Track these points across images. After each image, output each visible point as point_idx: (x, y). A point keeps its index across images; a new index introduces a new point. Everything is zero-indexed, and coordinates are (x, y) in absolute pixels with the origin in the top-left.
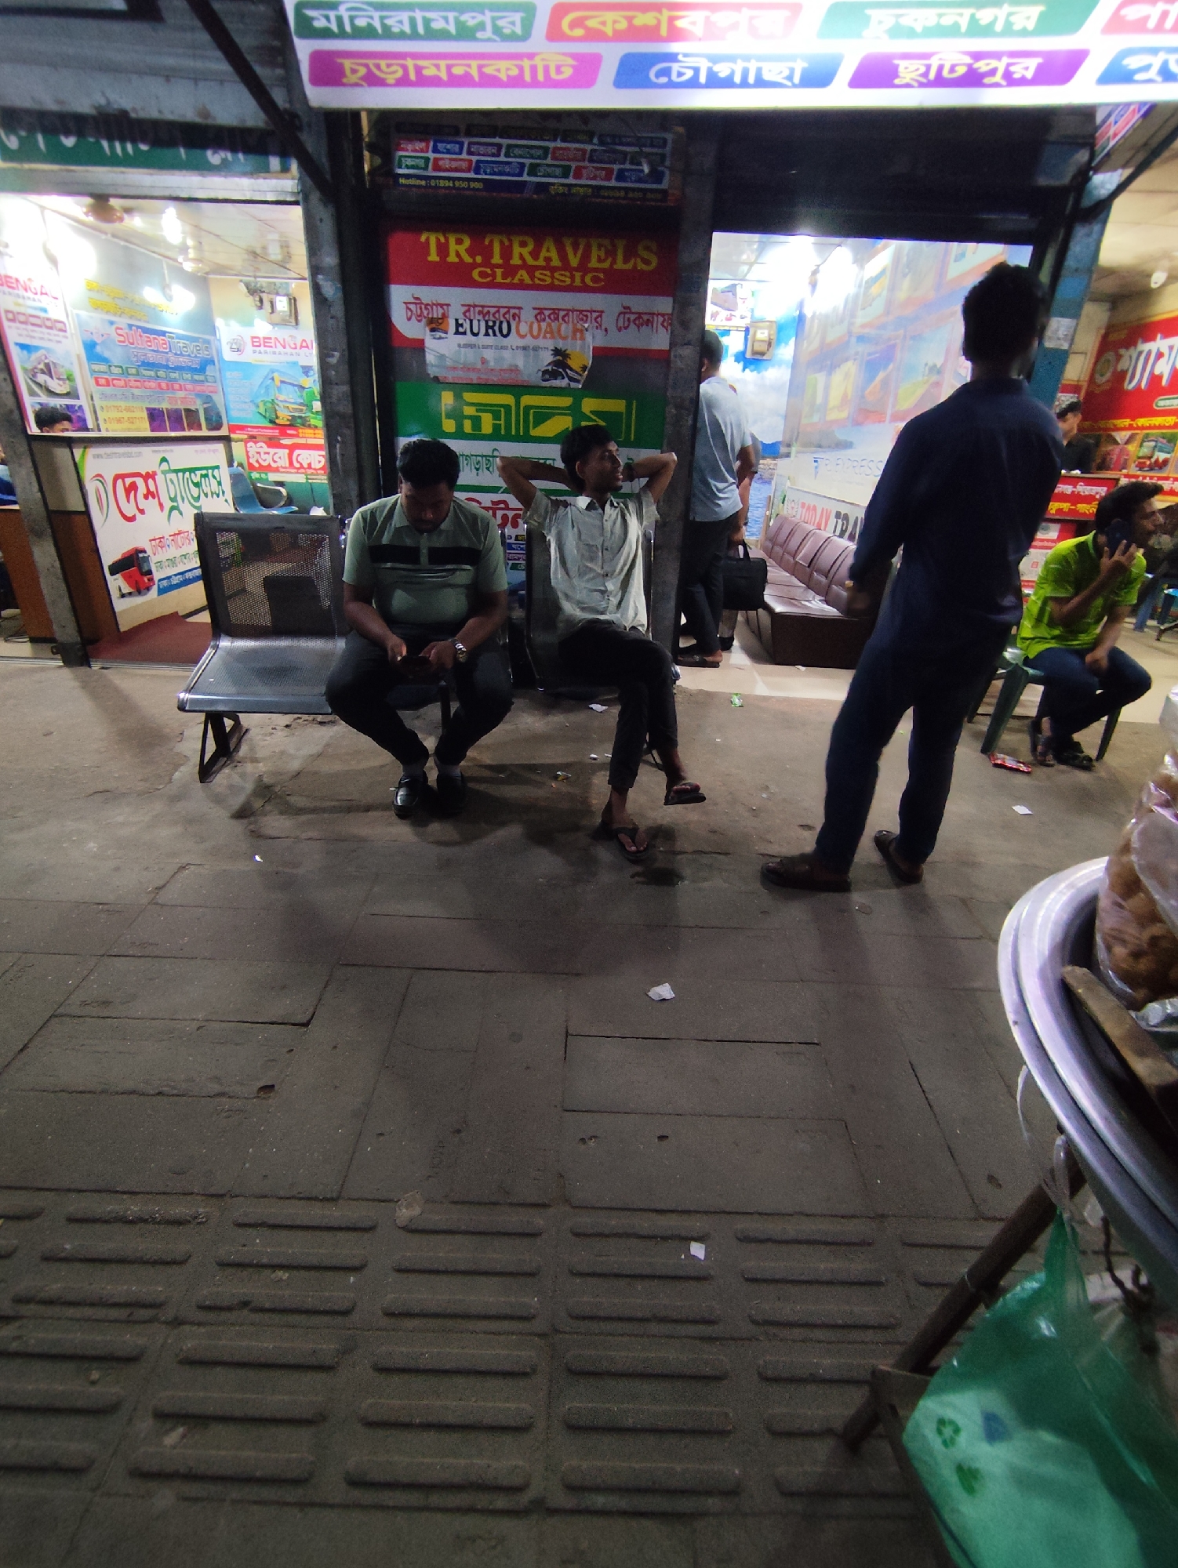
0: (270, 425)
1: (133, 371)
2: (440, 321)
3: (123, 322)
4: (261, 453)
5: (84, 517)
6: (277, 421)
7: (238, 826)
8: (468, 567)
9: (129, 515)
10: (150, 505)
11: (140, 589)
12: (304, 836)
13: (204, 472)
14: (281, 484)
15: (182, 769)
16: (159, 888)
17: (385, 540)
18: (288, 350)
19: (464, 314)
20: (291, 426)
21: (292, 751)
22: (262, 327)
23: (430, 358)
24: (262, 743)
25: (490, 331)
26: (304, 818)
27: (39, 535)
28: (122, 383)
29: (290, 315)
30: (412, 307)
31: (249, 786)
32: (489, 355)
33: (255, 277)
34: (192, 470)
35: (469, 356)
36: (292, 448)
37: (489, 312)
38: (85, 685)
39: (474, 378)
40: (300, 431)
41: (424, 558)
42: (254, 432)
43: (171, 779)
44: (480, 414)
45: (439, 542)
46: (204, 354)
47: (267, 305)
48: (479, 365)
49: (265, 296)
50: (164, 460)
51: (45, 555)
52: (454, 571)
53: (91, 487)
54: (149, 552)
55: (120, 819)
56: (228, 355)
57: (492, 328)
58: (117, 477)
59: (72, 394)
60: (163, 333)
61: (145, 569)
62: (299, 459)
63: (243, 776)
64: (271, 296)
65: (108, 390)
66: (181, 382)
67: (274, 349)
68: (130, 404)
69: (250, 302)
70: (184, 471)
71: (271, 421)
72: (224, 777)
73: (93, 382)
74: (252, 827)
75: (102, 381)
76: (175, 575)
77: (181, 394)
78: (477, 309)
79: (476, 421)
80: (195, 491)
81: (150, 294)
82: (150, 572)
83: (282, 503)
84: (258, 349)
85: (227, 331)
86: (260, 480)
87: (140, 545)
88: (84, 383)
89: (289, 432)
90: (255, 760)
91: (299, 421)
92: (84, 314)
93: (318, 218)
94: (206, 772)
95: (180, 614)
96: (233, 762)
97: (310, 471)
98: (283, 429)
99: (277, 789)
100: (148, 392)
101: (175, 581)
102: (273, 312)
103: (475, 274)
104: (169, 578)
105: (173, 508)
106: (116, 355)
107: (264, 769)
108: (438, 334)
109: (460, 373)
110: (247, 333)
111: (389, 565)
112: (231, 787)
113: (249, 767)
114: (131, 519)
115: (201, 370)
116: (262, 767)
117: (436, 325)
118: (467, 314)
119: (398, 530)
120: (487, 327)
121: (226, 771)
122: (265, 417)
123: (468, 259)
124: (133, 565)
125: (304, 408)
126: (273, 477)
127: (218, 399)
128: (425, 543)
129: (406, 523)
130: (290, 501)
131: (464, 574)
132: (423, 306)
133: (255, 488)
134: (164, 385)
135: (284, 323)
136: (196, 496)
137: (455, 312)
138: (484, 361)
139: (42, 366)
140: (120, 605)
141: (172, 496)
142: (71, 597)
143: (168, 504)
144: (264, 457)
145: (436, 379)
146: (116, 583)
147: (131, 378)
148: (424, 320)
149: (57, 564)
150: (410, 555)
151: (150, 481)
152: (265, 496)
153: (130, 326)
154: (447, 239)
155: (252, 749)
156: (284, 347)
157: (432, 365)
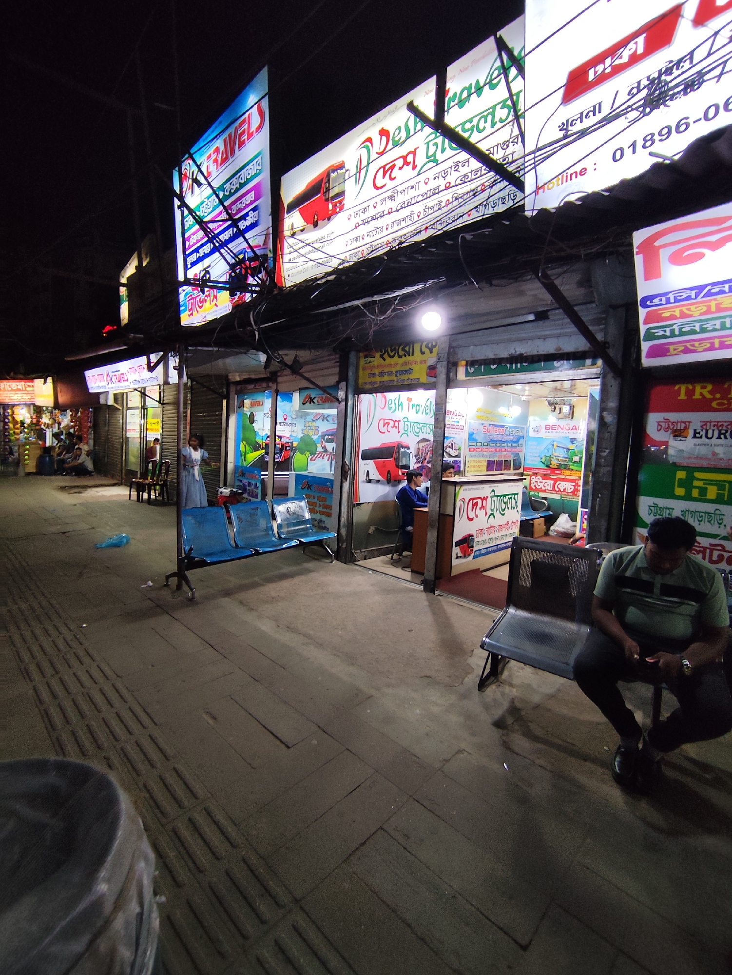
0: (546, 468)
1: (486, 444)
2: (682, 431)
3: (487, 423)
4: (538, 482)
5: (452, 517)
6: (551, 466)
7: (496, 733)
8: (694, 603)
9: (471, 517)
10: (481, 513)
11: (465, 555)
12: (537, 761)
13: (510, 496)
14: (545, 499)
15: (469, 676)
16: (447, 761)
17: (628, 574)
18: (564, 430)
19: (702, 427)
20: (557, 469)
21: (535, 687)
22: (552, 419)
23: (671, 451)
24: (517, 674)
25: (722, 436)
26: (539, 746)
27: (433, 527)
28: (480, 450)
29: (569, 414)
30: (663, 424)
31: (506, 705)
32: (718, 450)
33: (554, 398)
34: (505, 496)
35: (704, 451)
36: (556, 481)
37: (722, 425)
38: (431, 605)
39: (705, 464)
40: (563, 471)
41: (657, 590)
42: (537, 471)
43: (463, 681)
44: (707, 486)
45: (670, 581)
46: (520, 434)
47: (557, 410)
48: (710, 456)
49: (557, 406)
50: (493, 491)
51: (432, 536)
52: (681, 604)
53: (458, 504)
54: (475, 536)
55: (433, 699)
56: (532, 434)
57: (724, 434)
58: (471, 499)
59: (458, 456)
60: (503, 426)
61: (471, 544)
62: (559, 486)
63: (503, 694)
64: (560, 406)
65: (473, 453)
66: (506, 448)
67: (556, 431)
68: (480, 459)
69: (550, 408)
70: (500, 496)
71: (547, 466)
72: (492, 690)
73: (468, 450)
74: (504, 738)
75: (472, 450)
76: (484, 549)
77: (505, 453)
78: (713, 424)
79: (703, 491)
80: (503, 506)
81: (502, 410)
82: (473, 547)
83: (545, 509)
84: (548, 431)
85: (533, 421)
86: (534, 496)
87: (471, 532)
88: (464, 451)
89: (556, 472)
90: (511, 685)
91: (563, 466)
92: (472, 422)
93: (609, 385)
94: (483, 684)
95: (481, 570)
96: (497, 681)
97: (563, 493)
98: (553, 470)
99: (523, 713)
100: (490, 453)
101: (483, 552)
102: (560, 413)
103: (714, 404)
104: (480, 550)
105: (492, 514)
106: (480, 438)
107: (516, 694)
108: (679, 438)
109: (693, 461)
110: (543, 424)
111: (628, 590)
112: (495, 700)
113: (507, 689)
114: (471, 520)
115: (517, 442)
116: (514, 692)
117: (679, 433)
118: (705, 427)
119: (638, 569)
120: (720, 434)
121: (493, 687)
122: (544, 463)
123: (708, 396)
124: (467, 542)
125: (568, 460)
126: (542, 495)
127: (522, 455)
128: (659, 580)
129: (645, 565)
130: (548, 509)
131: (691, 607)
132: (670, 424)
133: (531, 500)
134: (498, 450)
135: (565, 417)
136: (503, 508)
137: (696, 425)
138: (714, 454)
139: (450, 445)
140: (455, 562)
141: (492, 508)
142: (436, 558)
143: (489, 512)
144: (539, 484)
145: (674, 463)
146: (456, 551)
147: (485, 447)
148: (670, 431)
149: (436, 541)
150: (647, 587)
151: (484, 501)
152: (535, 504)
153: (490, 425)
154: (694, 388)
155: (510, 676)
156: (563, 429)
157: (672, 456)
